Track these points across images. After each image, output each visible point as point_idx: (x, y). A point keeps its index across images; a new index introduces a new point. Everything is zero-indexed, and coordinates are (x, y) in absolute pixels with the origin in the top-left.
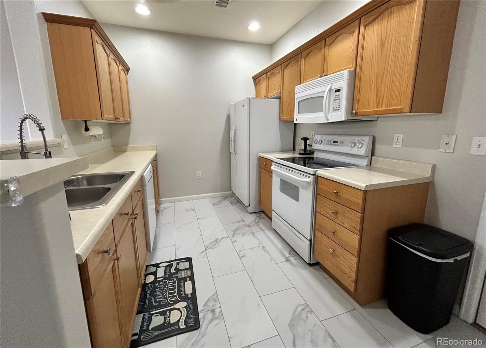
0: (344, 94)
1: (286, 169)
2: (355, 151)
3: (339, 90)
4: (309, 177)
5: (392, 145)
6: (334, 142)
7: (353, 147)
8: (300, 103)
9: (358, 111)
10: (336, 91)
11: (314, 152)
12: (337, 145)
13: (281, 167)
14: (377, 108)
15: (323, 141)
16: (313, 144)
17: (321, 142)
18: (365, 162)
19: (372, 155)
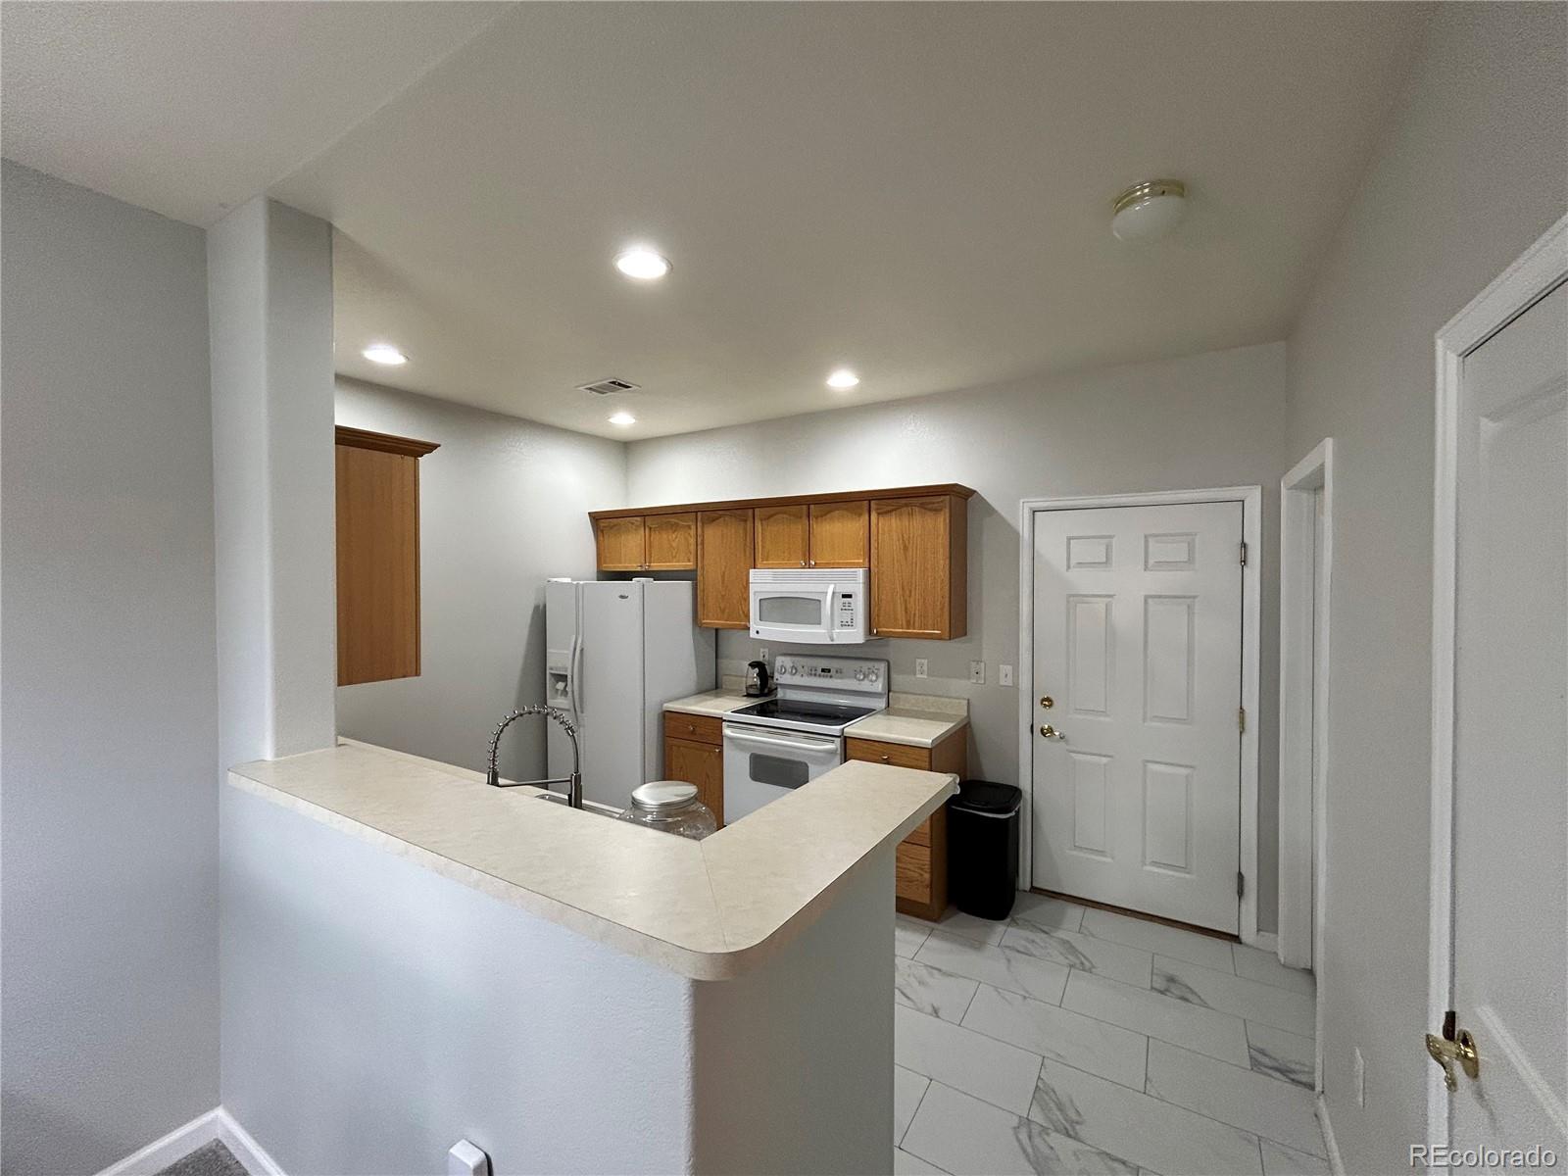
0: (859, 603)
1: (769, 732)
2: (865, 686)
3: (850, 596)
4: (833, 742)
5: (915, 674)
6: (823, 670)
7: (863, 680)
8: (764, 603)
9: (879, 630)
10: (844, 596)
11: (776, 689)
12: (831, 677)
13: (753, 730)
14: (909, 629)
15: (800, 668)
16: (776, 675)
17: (795, 670)
18: (881, 704)
19: (889, 691)
